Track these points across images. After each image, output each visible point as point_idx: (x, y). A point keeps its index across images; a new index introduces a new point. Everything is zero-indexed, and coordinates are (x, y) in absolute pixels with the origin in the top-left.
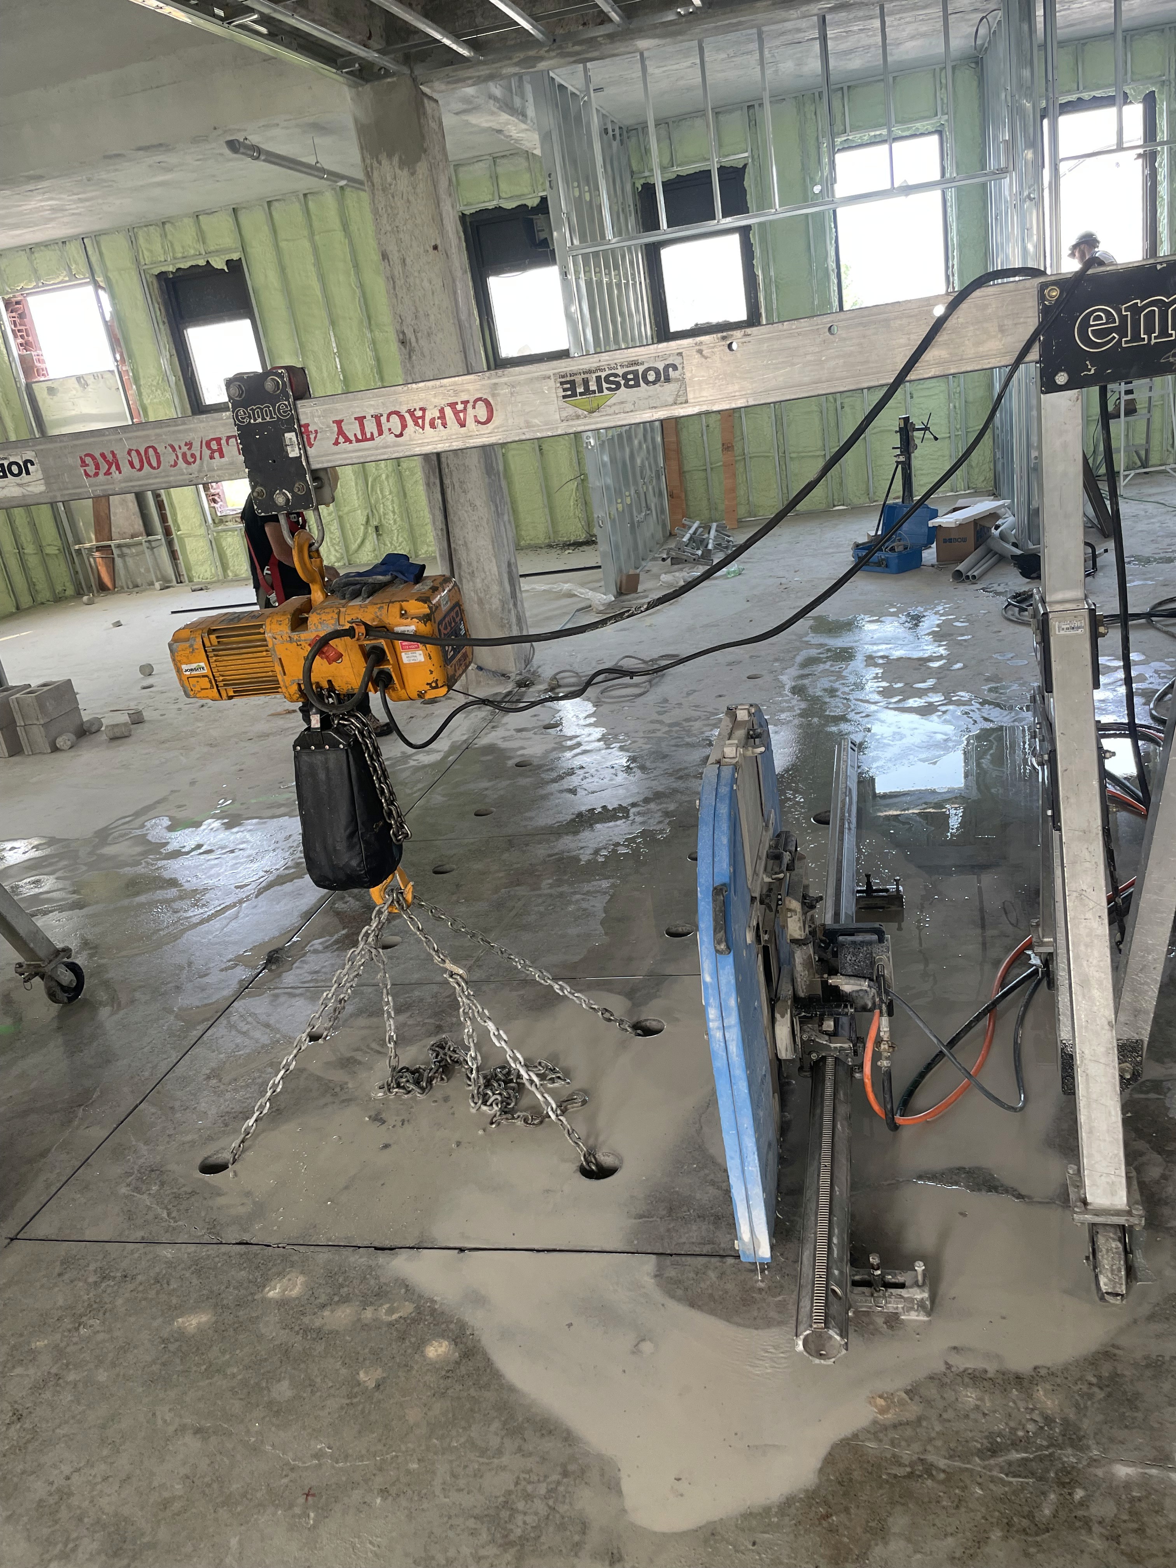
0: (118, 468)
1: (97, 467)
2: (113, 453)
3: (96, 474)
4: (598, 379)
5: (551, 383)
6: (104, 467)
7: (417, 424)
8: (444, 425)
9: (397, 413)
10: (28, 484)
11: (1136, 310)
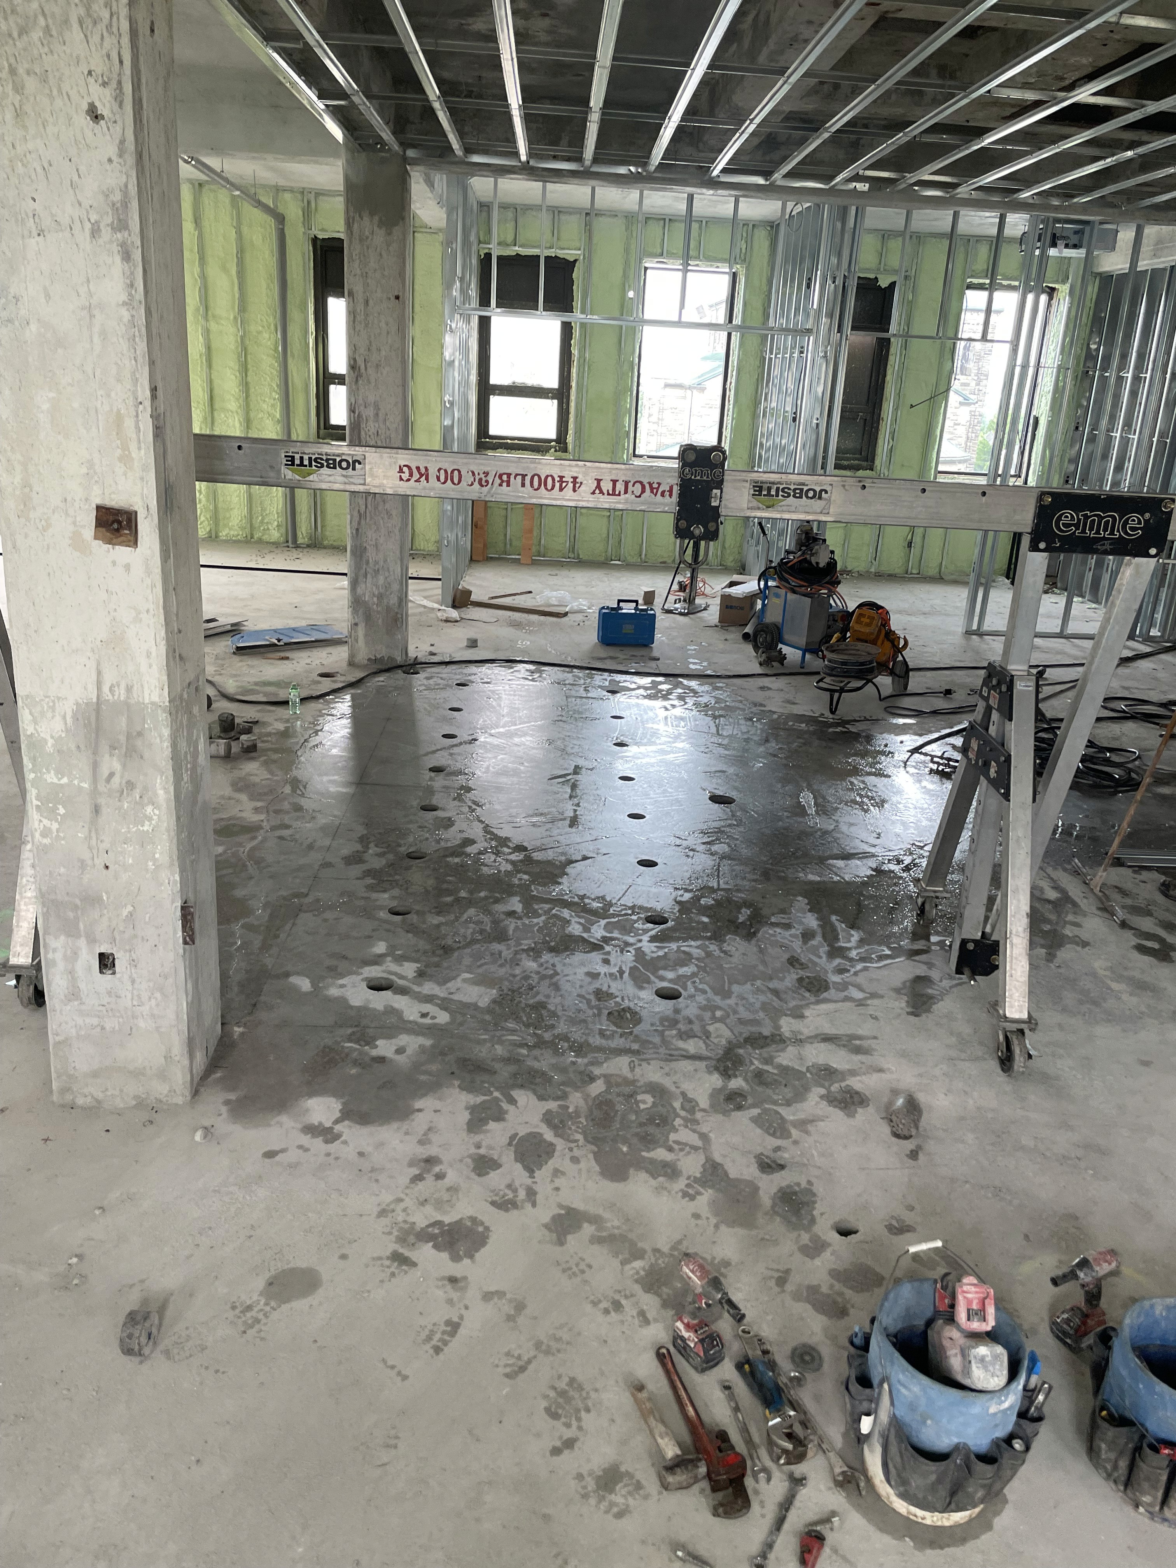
0: (427, 479)
1: (411, 475)
2: (426, 468)
3: (408, 480)
4: (778, 489)
5: (747, 485)
6: (416, 475)
7: (652, 492)
8: (671, 496)
10: (351, 477)
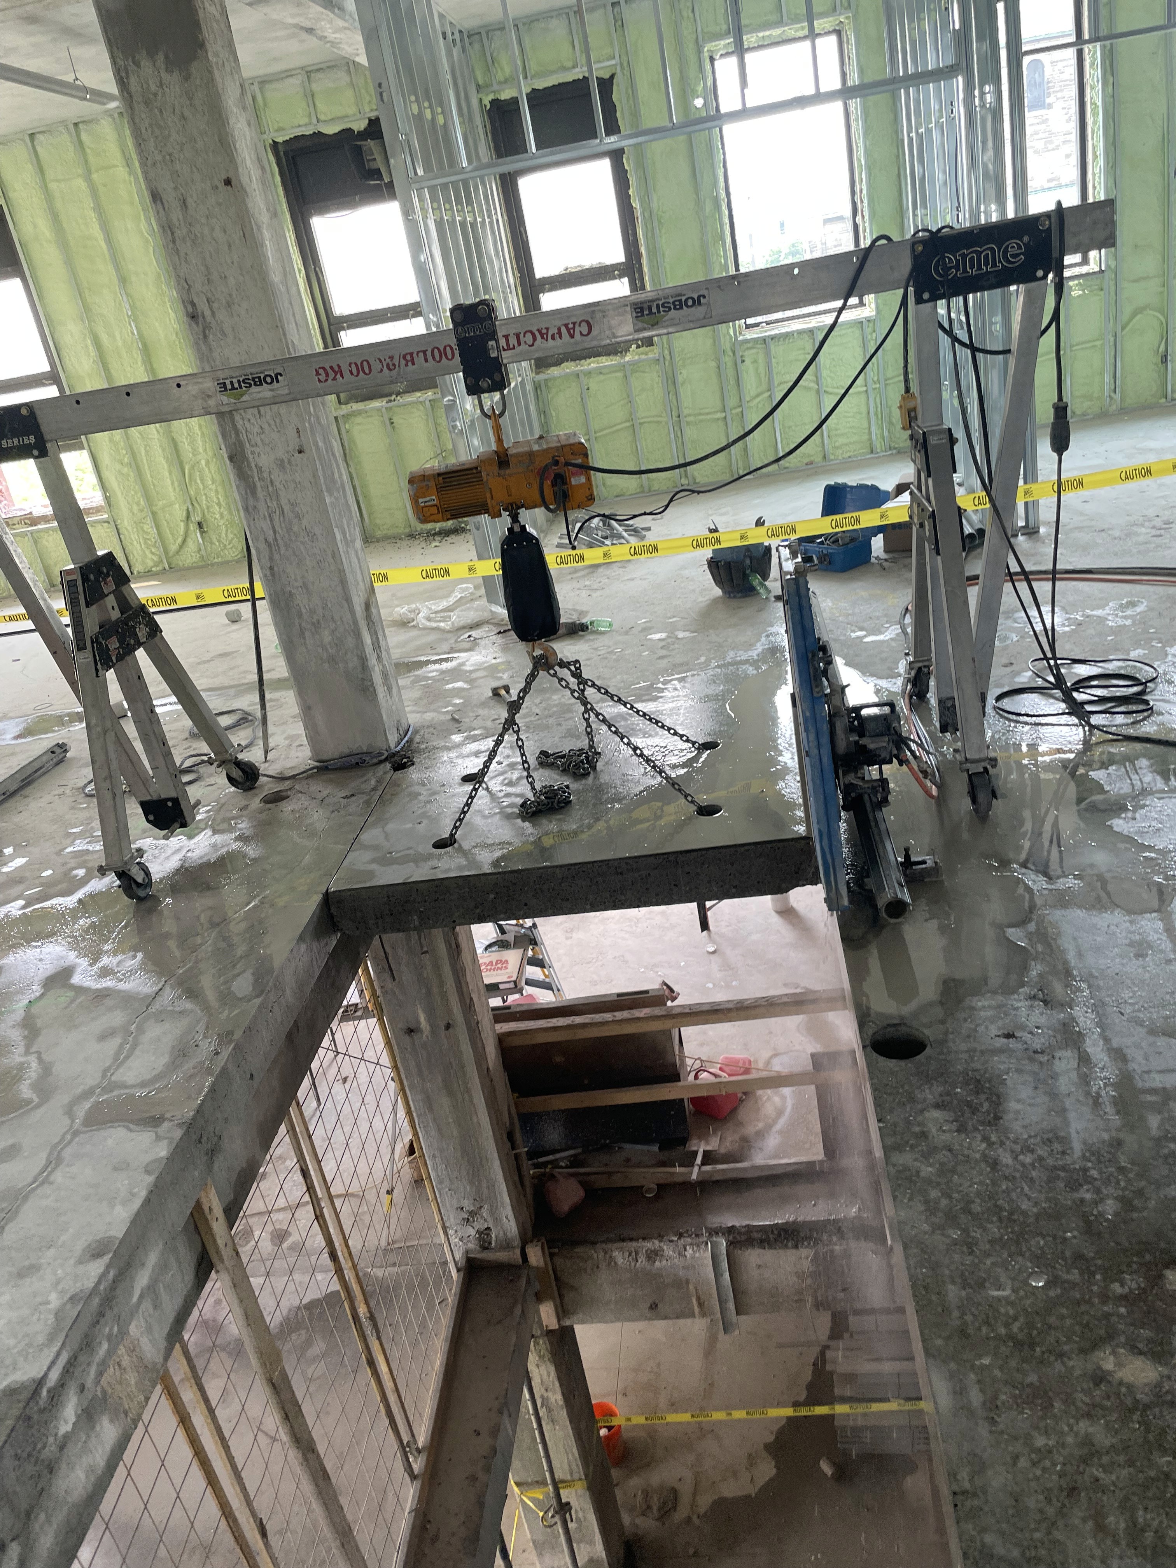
0: (342, 376)
1: (327, 375)
2: (339, 366)
3: (326, 380)
4: (658, 305)
6: (332, 374)
7: (543, 338)
8: (561, 337)
9: (531, 332)
10: (278, 389)
11: (964, 256)
